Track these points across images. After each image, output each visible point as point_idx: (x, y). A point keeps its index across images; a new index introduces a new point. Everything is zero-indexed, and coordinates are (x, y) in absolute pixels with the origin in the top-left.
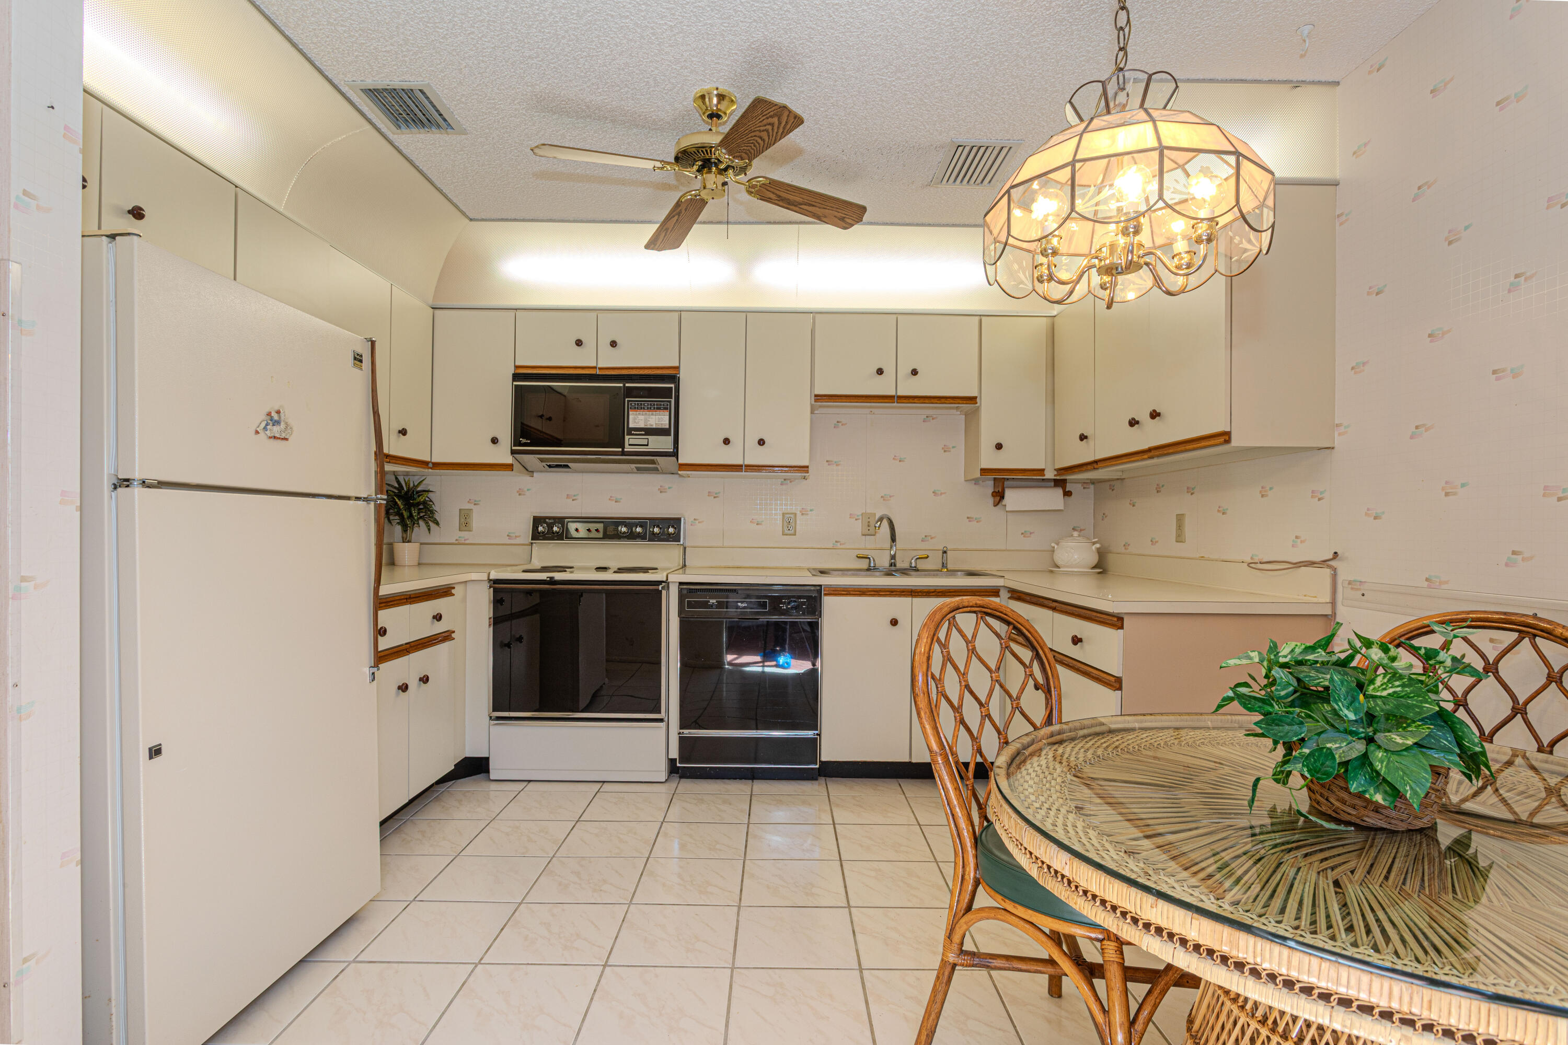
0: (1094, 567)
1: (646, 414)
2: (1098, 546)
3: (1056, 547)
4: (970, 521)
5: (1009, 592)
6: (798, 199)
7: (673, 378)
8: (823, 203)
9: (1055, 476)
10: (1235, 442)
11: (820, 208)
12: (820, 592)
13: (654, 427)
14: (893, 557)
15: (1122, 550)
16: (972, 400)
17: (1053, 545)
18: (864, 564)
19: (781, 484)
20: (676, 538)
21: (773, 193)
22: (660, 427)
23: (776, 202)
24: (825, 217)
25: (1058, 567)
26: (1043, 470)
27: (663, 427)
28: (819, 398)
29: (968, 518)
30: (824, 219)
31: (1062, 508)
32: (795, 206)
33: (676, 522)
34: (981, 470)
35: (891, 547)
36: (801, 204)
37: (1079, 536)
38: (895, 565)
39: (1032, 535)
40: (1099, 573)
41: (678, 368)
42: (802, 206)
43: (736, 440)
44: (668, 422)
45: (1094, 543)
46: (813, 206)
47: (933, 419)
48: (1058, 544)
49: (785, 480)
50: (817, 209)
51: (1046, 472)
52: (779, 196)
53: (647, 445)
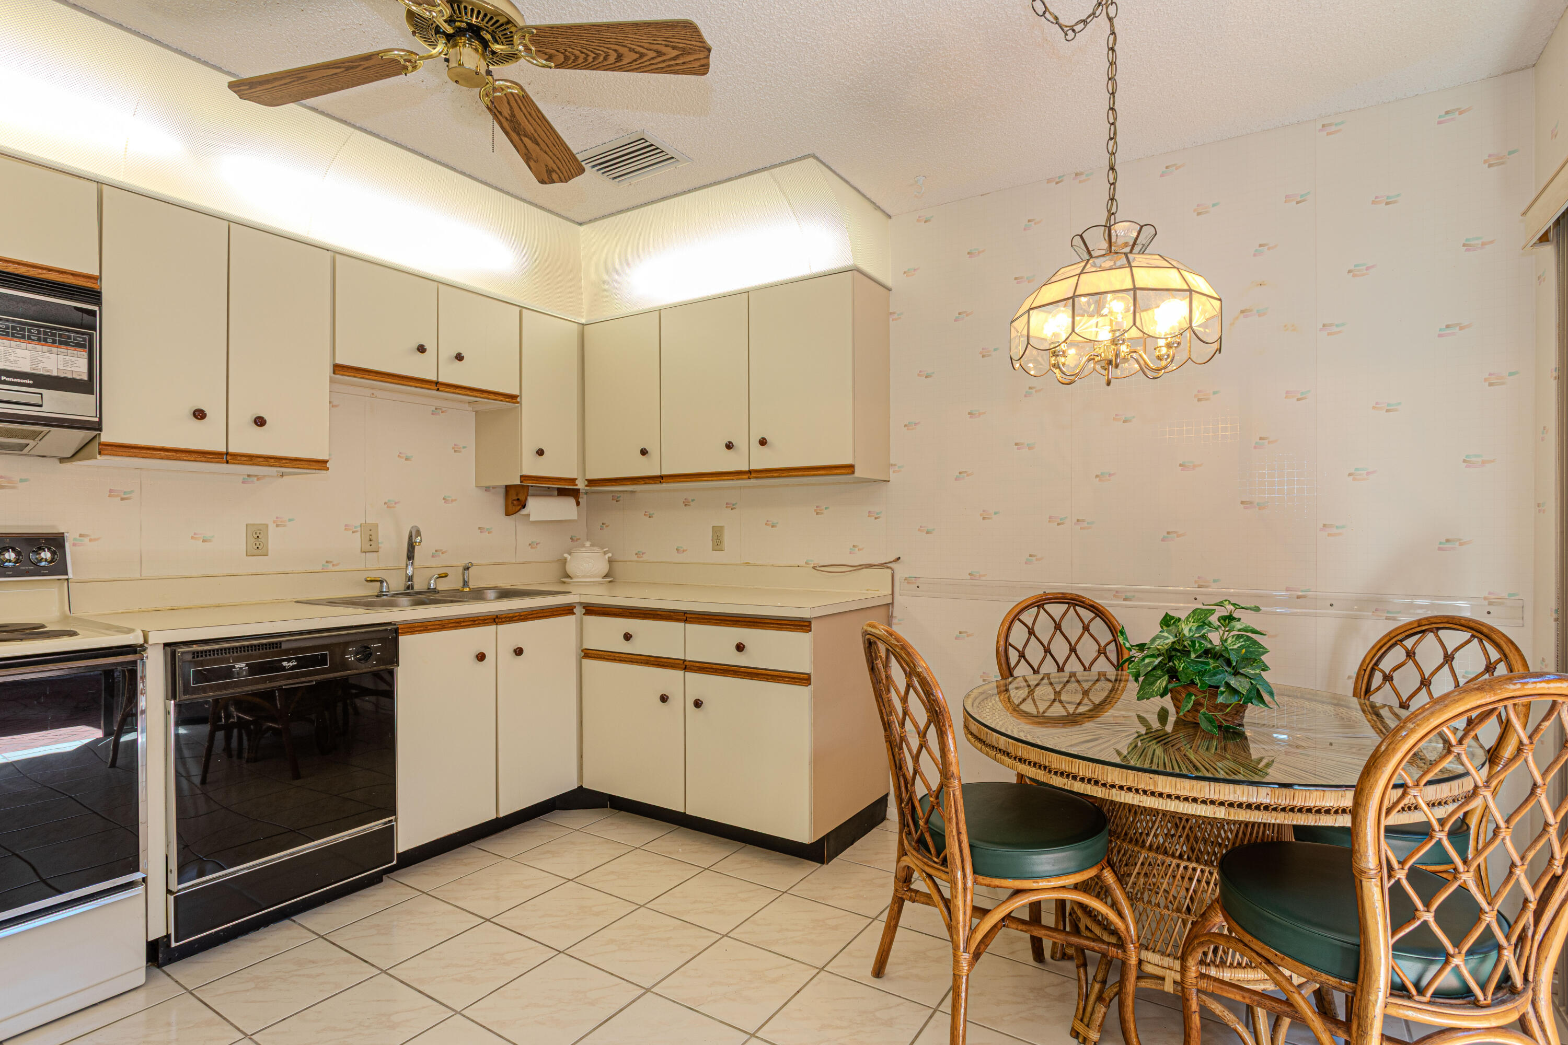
0: (606, 576)
1: (34, 350)
2: (610, 555)
3: (569, 557)
4: (481, 532)
5: (584, 607)
6: (530, 129)
7: (95, 296)
8: (550, 145)
9: (586, 486)
10: (858, 473)
11: (541, 149)
12: (396, 631)
13: (55, 373)
14: (410, 578)
15: (635, 558)
16: (512, 398)
17: (566, 555)
18: (374, 589)
19: (243, 482)
20: (59, 568)
21: (511, 108)
22: (69, 375)
23: (503, 120)
24: (536, 161)
25: (569, 577)
26: (575, 479)
27: (75, 376)
28: (338, 368)
29: (479, 528)
30: (532, 163)
31: (576, 518)
32: (519, 134)
33: (56, 542)
34: (521, 476)
35: (407, 566)
36: (526, 136)
37: (592, 545)
38: (412, 588)
39: (538, 546)
40: (610, 582)
41: (98, 279)
42: (526, 140)
43: (215, 414)
44: (85, 369)
45: (605, 553)
46: (538, 144)
47: (442, 412)
48: (570, 554)
49: (249, 476)
50: (538, 149)
51: (577, 482)
52: (513, 115)
53: (41, 406)
